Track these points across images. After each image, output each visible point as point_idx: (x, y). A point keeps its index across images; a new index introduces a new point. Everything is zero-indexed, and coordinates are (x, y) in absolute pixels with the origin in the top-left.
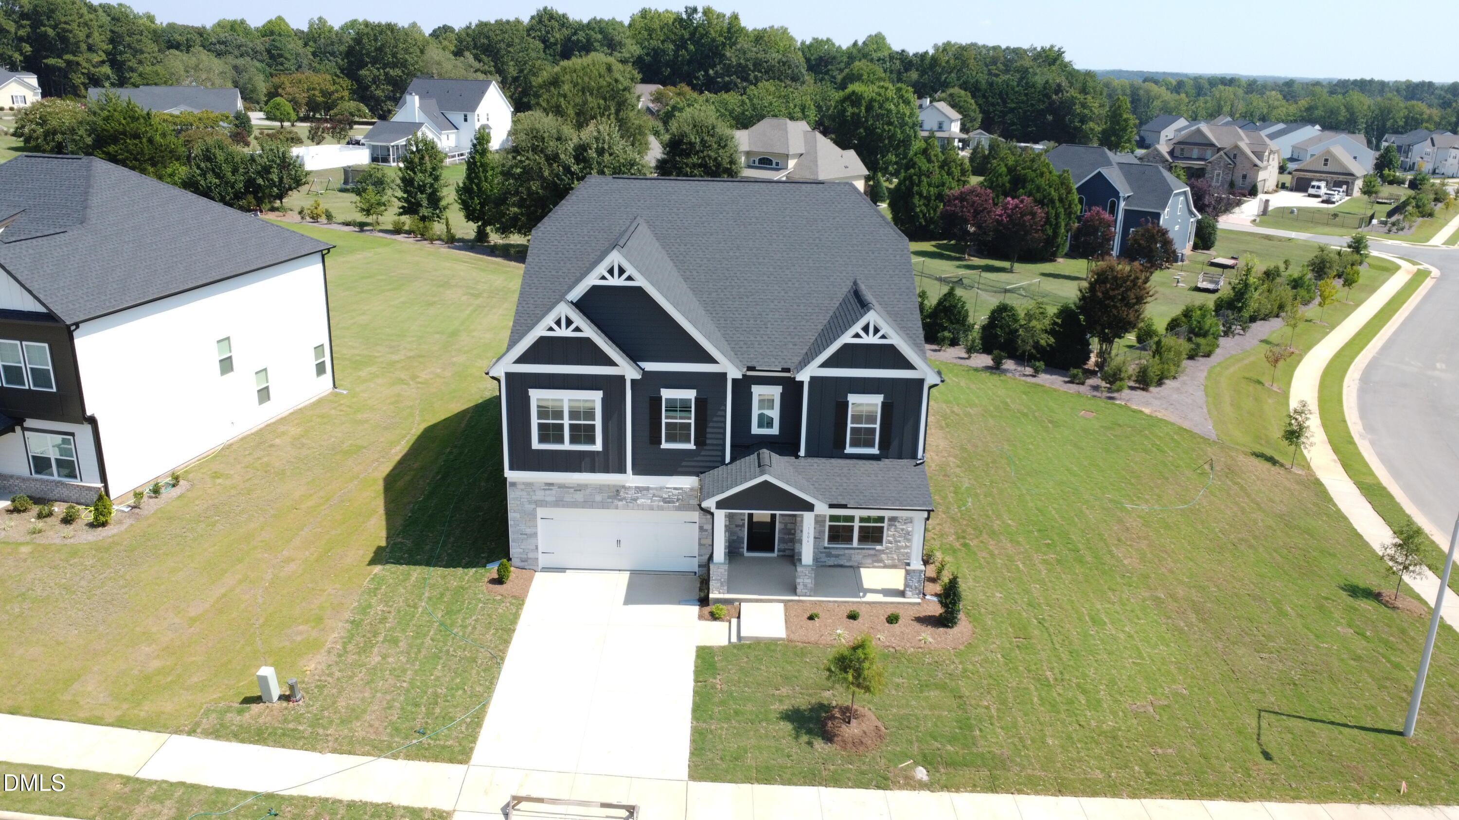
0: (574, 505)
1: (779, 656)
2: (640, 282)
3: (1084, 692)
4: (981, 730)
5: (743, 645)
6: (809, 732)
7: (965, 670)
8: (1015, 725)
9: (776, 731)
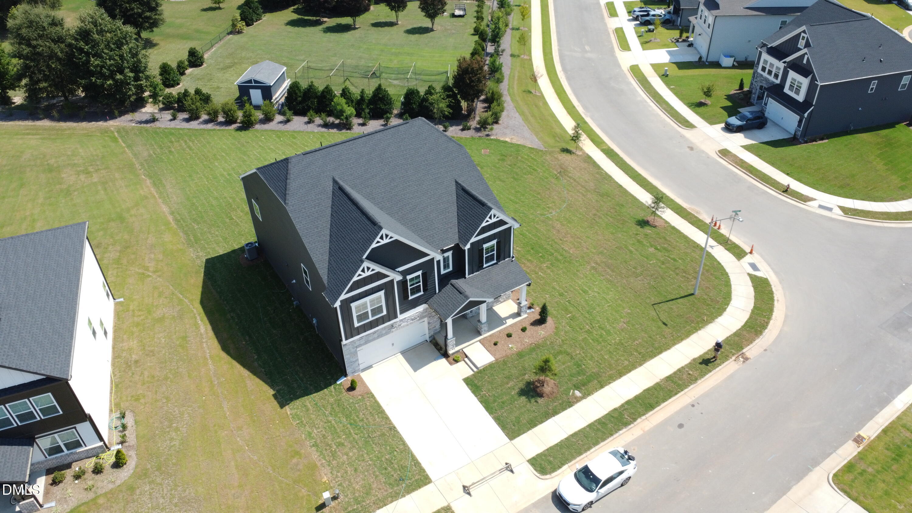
0: (374, 339)
1: (498, 369)
2: (396, 237)
3: (603, 329)
4: (584, 365)
5: (481, 370)
6: (533, 397)
7: (562, 341)
8: (592, 356)
9: (522, 403)
